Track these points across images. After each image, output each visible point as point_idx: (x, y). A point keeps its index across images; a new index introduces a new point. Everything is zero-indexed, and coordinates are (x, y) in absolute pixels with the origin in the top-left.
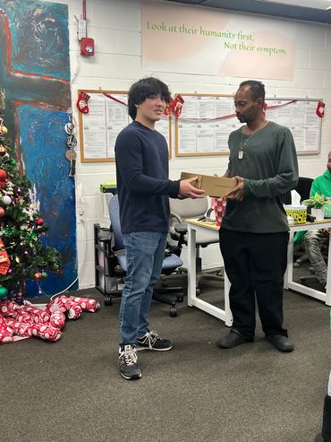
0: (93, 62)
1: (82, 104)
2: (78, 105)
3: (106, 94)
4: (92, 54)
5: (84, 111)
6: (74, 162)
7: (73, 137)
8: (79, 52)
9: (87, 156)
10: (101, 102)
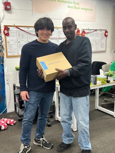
0: (11, 13)
1: (6, 32)
2: (4, 32)
3: (17, 27)
4: (10, 9)
5: (7, 35)
6: (3, 57)
7: (2, 46)
8: (4, 9)
9: (9, 54)
10: (15, 31)
